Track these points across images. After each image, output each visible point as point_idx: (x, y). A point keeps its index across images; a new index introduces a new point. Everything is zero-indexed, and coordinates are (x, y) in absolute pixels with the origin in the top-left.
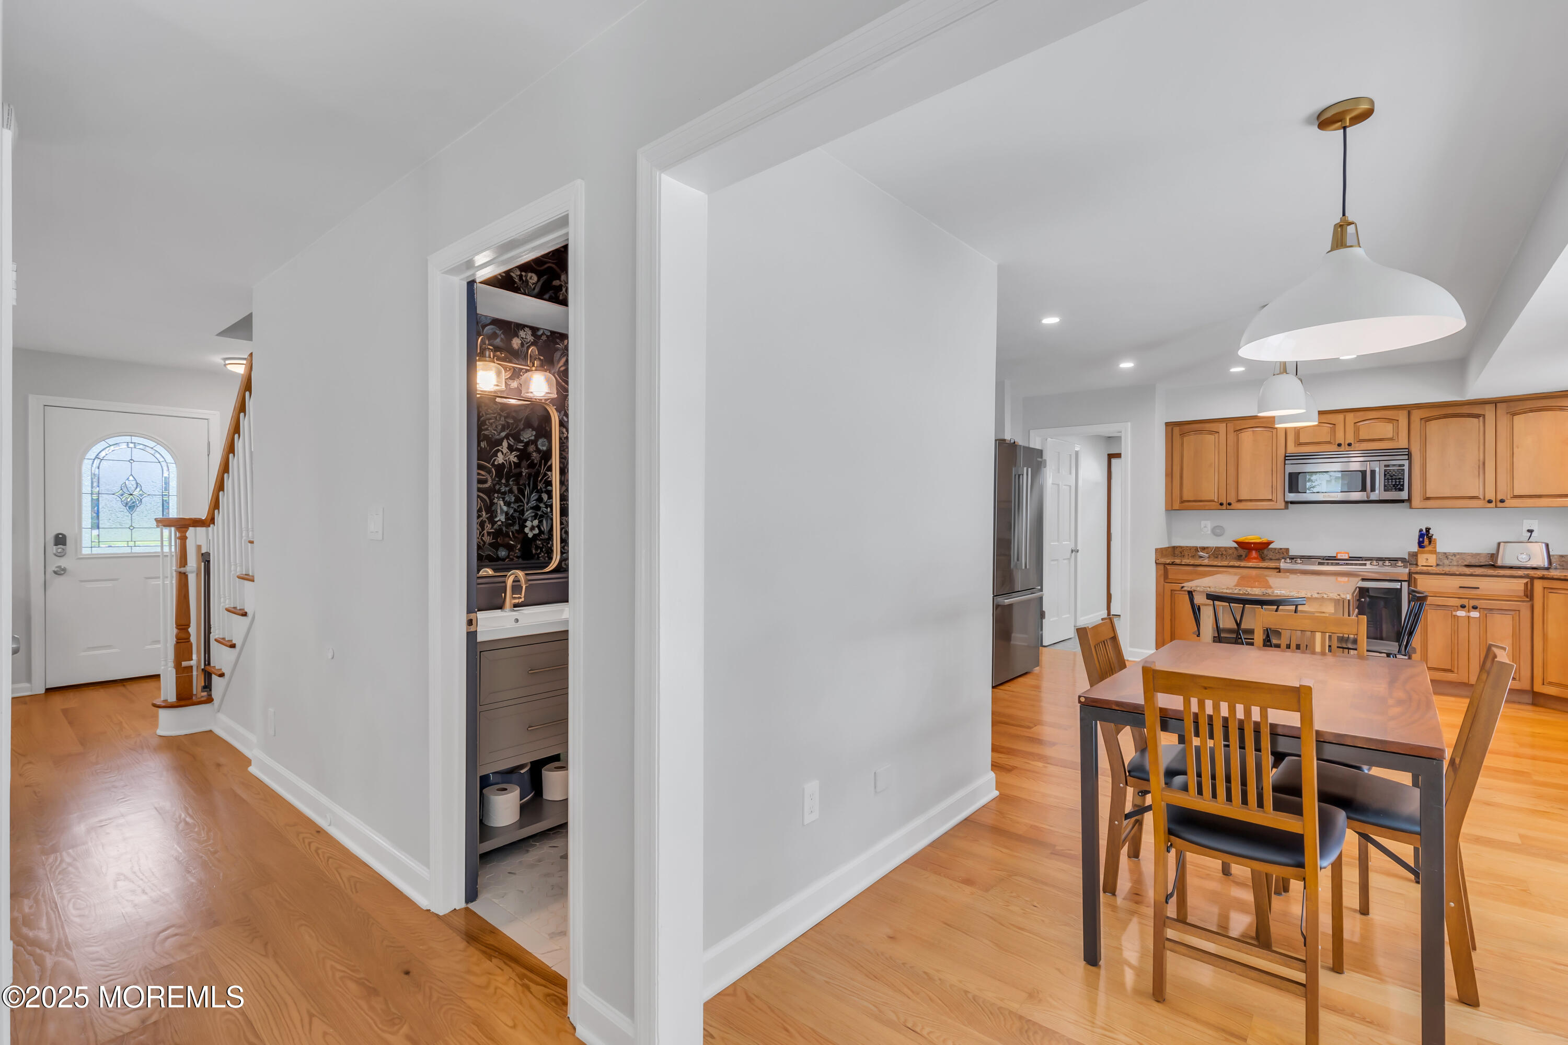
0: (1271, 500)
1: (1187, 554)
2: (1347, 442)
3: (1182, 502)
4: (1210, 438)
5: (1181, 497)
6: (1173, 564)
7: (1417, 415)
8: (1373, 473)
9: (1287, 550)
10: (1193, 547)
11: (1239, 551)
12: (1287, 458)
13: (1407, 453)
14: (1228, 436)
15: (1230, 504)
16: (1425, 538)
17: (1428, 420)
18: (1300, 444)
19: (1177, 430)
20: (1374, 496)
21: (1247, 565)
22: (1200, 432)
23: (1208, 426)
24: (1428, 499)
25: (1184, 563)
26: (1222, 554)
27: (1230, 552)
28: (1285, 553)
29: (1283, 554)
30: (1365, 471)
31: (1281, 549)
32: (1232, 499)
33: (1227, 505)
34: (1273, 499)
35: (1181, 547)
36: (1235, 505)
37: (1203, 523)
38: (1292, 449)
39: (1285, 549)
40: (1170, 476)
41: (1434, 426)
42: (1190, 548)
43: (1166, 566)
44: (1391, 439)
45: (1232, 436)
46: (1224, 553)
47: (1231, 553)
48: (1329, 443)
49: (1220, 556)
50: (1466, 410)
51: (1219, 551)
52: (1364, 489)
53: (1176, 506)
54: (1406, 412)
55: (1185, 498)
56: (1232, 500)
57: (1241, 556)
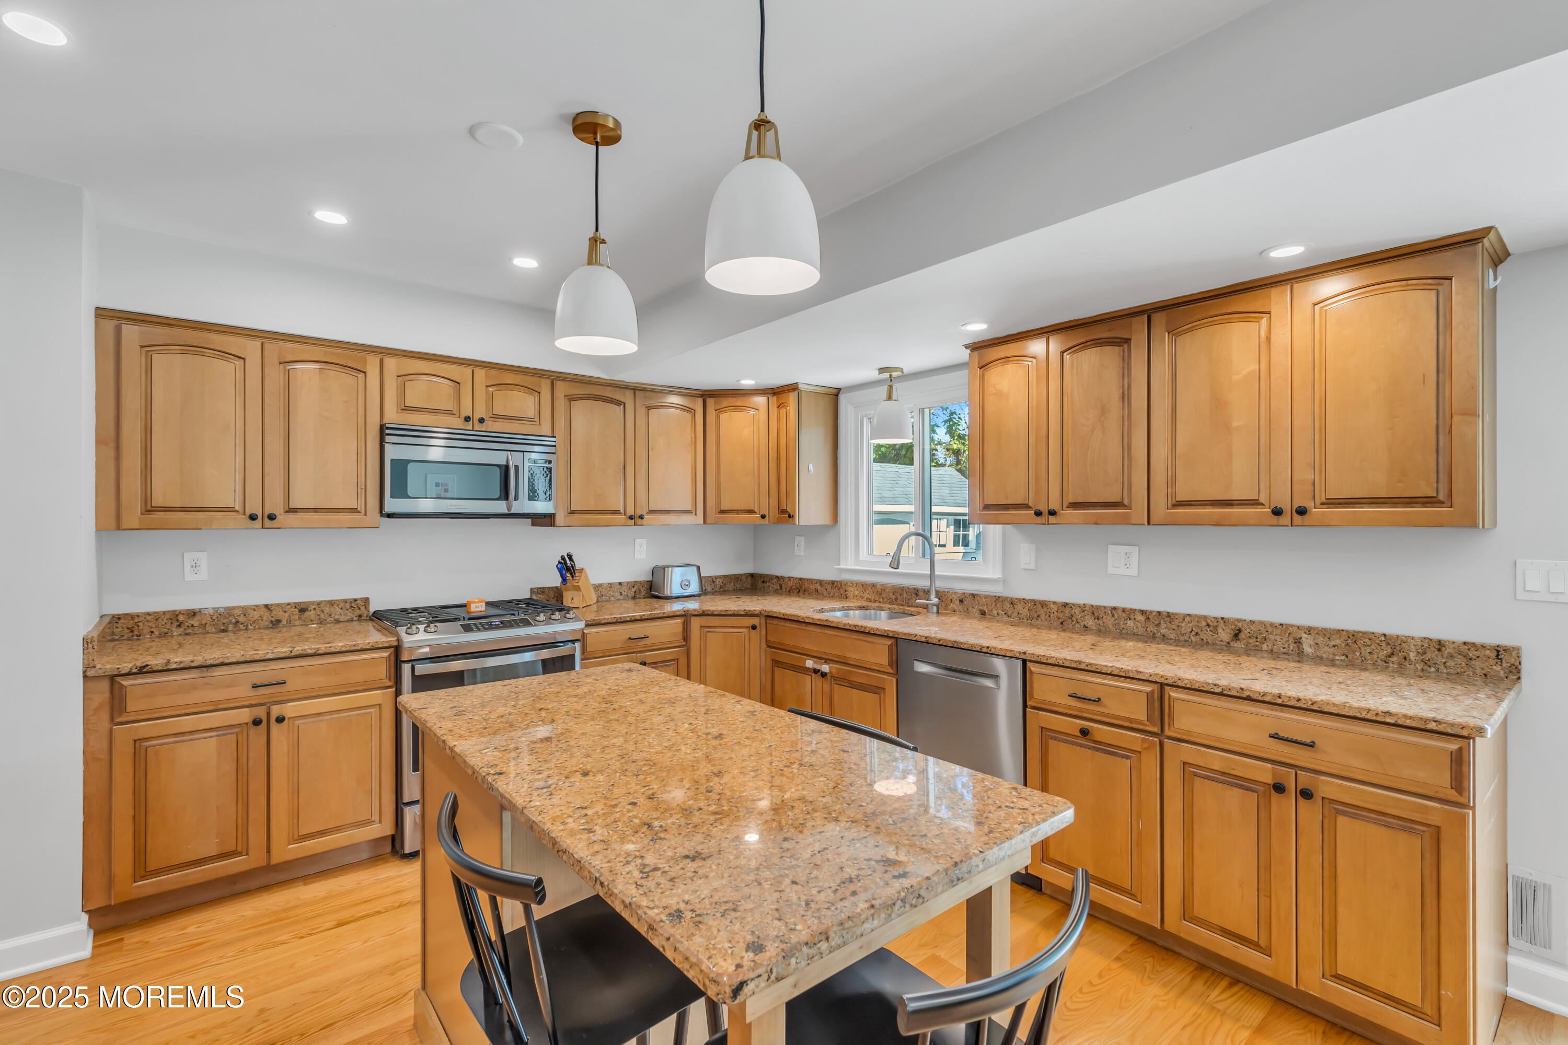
0: (354, 510)
1: (146, 630)
2: (477, 416)
3: (149, 509)
4: (228, 368)
5: (147, 497)
6: (143, 671)
7: (561, 387)
8: (517, 468)
9: (366, 601)
10: (164, 613)
11: (274, 612)
12: (387, 431)
13: (554, 444)
14: (266, 371)
15: (272, 517)
16: (567, 567)
17: (571, 399)
18: (407, 409)
19: (131, 332)
20: (516, 508)
21: (333, 650)
22: (198, 349)
23: (218, 340)
24: (572, 512)
25: (174, 666)
26: (237, 622)
27: (256, 615)
28: (363, 608)
29: (359, 609)
30: (507, 467)
31: (355, 600)
32: (275, 504)
33: (266, 519)
34: (359, 509)
35: (132, 617)
36: (282, 518)
37: (189, 557)
38: (392, 416)
39: (362, 599)
40: (112, 445)
41: (578, 406)
42: (157, 616)
43: (117, 679)
44: (531, 420)
45: (275, 374)
46: (242, 619)
47: (256, 618)
48: (449, 413)
49: (231, 627)
50: (608, 392)
51: (230, 615)
52: (505, 495)
53: (132, 516)
54: (548, 382)
55: (158, 500)
56: (278, 510)
57: (279, 621)
